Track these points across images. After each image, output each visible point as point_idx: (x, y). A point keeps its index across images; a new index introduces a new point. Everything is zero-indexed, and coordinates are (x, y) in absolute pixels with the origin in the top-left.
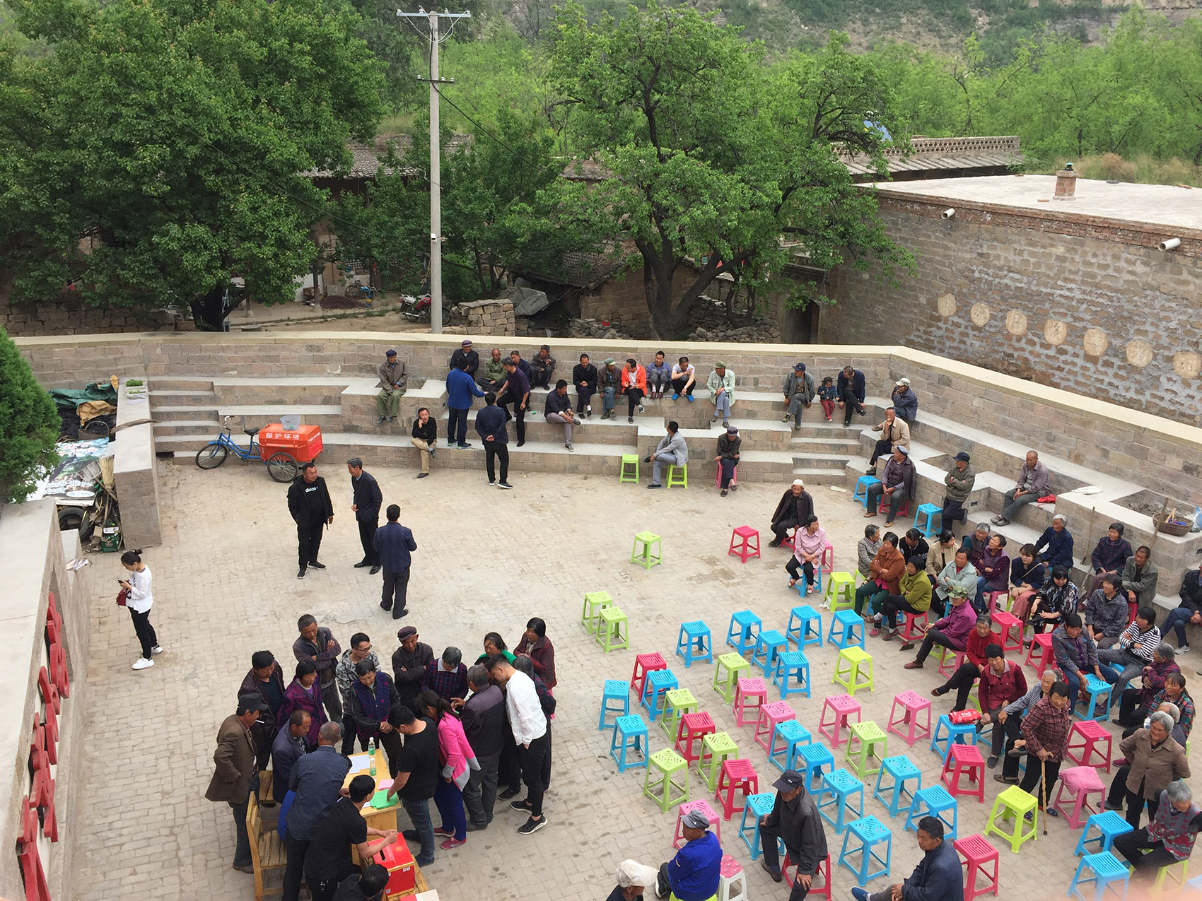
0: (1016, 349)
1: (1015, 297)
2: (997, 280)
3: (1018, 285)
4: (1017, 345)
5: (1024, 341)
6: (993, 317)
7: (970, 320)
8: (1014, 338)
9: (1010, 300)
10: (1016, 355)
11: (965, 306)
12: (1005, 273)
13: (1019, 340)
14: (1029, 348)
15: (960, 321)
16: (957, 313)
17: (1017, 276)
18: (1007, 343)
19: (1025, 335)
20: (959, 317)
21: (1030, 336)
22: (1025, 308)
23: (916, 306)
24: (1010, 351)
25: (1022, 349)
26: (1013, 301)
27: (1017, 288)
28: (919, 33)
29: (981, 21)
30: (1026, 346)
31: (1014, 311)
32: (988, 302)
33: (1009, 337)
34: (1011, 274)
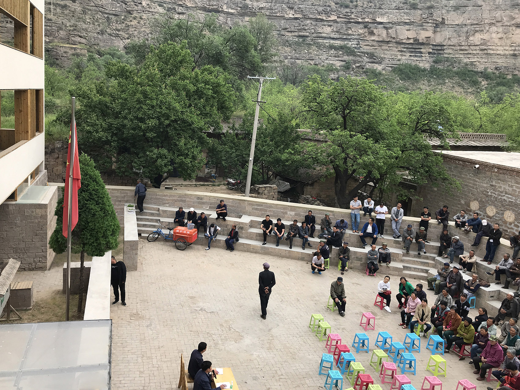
0: (509, 228)
1: (509, 205)
2: (500, 197)
3: (510, 200)
4: (509, 226)
5: (513, 225)
6: (497, 213)
7: (486, 213)
8: (508, 223)
9: (506, 206)
10: (509, 231)
11: (484, 207)
12: (504, 194)
13: (511, 224)
14: (516, 228)
15: (481, 213)
16: (479, 209)
17: (510, 196)
18: (504, 225)
19: (514, 223)
20: (481, 211)
21: (516, 223)
22: (513, 210)
23: (459, 204)
24: (505, 229)
25: (512, 228)
26: (508, 207)
27: (510, 201)
28: (454, 87)
29: (483, 83)
30: (513, 227)
31: (508, 211)
32: (495, 206)
33: (505, 222)
34: (507, 195)
